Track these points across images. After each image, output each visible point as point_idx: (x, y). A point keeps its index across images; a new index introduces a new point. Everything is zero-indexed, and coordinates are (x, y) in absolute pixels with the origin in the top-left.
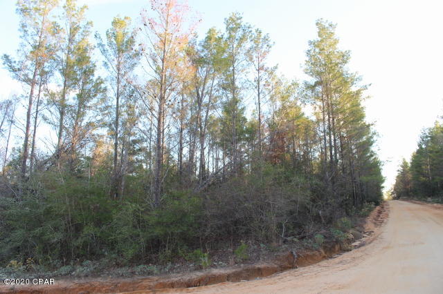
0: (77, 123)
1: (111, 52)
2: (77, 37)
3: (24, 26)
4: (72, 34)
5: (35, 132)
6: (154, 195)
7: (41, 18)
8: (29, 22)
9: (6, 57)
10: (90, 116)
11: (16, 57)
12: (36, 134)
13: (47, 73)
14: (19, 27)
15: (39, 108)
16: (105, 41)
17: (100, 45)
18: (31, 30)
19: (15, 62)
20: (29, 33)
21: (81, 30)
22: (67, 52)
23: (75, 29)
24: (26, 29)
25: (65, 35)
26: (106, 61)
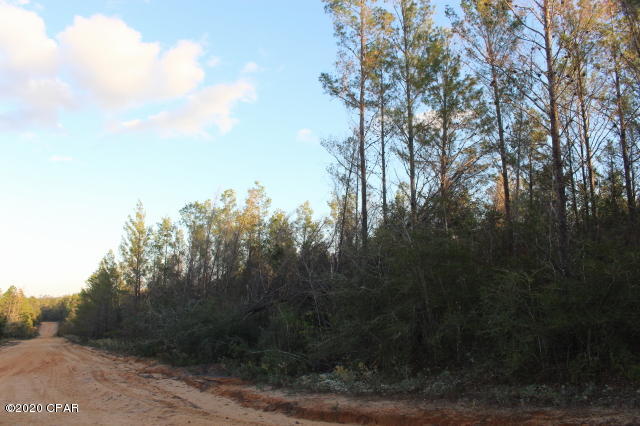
0: (444, 153)
1: (474, 30)
2: (415, 20)
3: (339, 28)
4: (406, 19)
5: (384, 176)
6: (559, 252)
7: (359, 10)
8: (344, 19)
9: (325, 78)
10: (463, 140)
11: (335, 74)
12: (387, 177)
13: (388, 87)
14: (334, 32)
15: (385, 139)
16: (461, 14)
17: (457, 24)
18: (349, 30)
19: (337, 81)
20: (347, 35)
21: (418, 6)
22: (403, 47)
23: (410, 9)
24: (343, 31)
25: (397, 23)
26: (470, 46)
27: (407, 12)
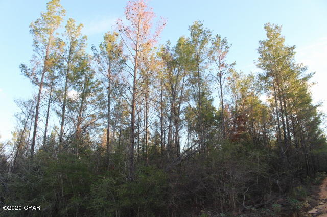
0: (80, 115)
1: (103, 59)
2: (76, 48)
3: (36, 42)
4: (72, 47)
5: (47, 123)
7: (48, 36)
8: (39, 39)
9: (23, 66)
10: (90, 110)
11: (29, 65)
12: (48, 124)
13: (56, 77)
14: (33, 44)
15: (51, 104)
16: (99, 51)
17: (96, 54)
18: (41, 45)
19: (29, 69)
20: (40, 47)
21: (79, 42)
22: (68, 60)
23: (74, 43)
24: (38, 45)
25: (67, 48)
26: (101, 66)
27: (73, 43)
